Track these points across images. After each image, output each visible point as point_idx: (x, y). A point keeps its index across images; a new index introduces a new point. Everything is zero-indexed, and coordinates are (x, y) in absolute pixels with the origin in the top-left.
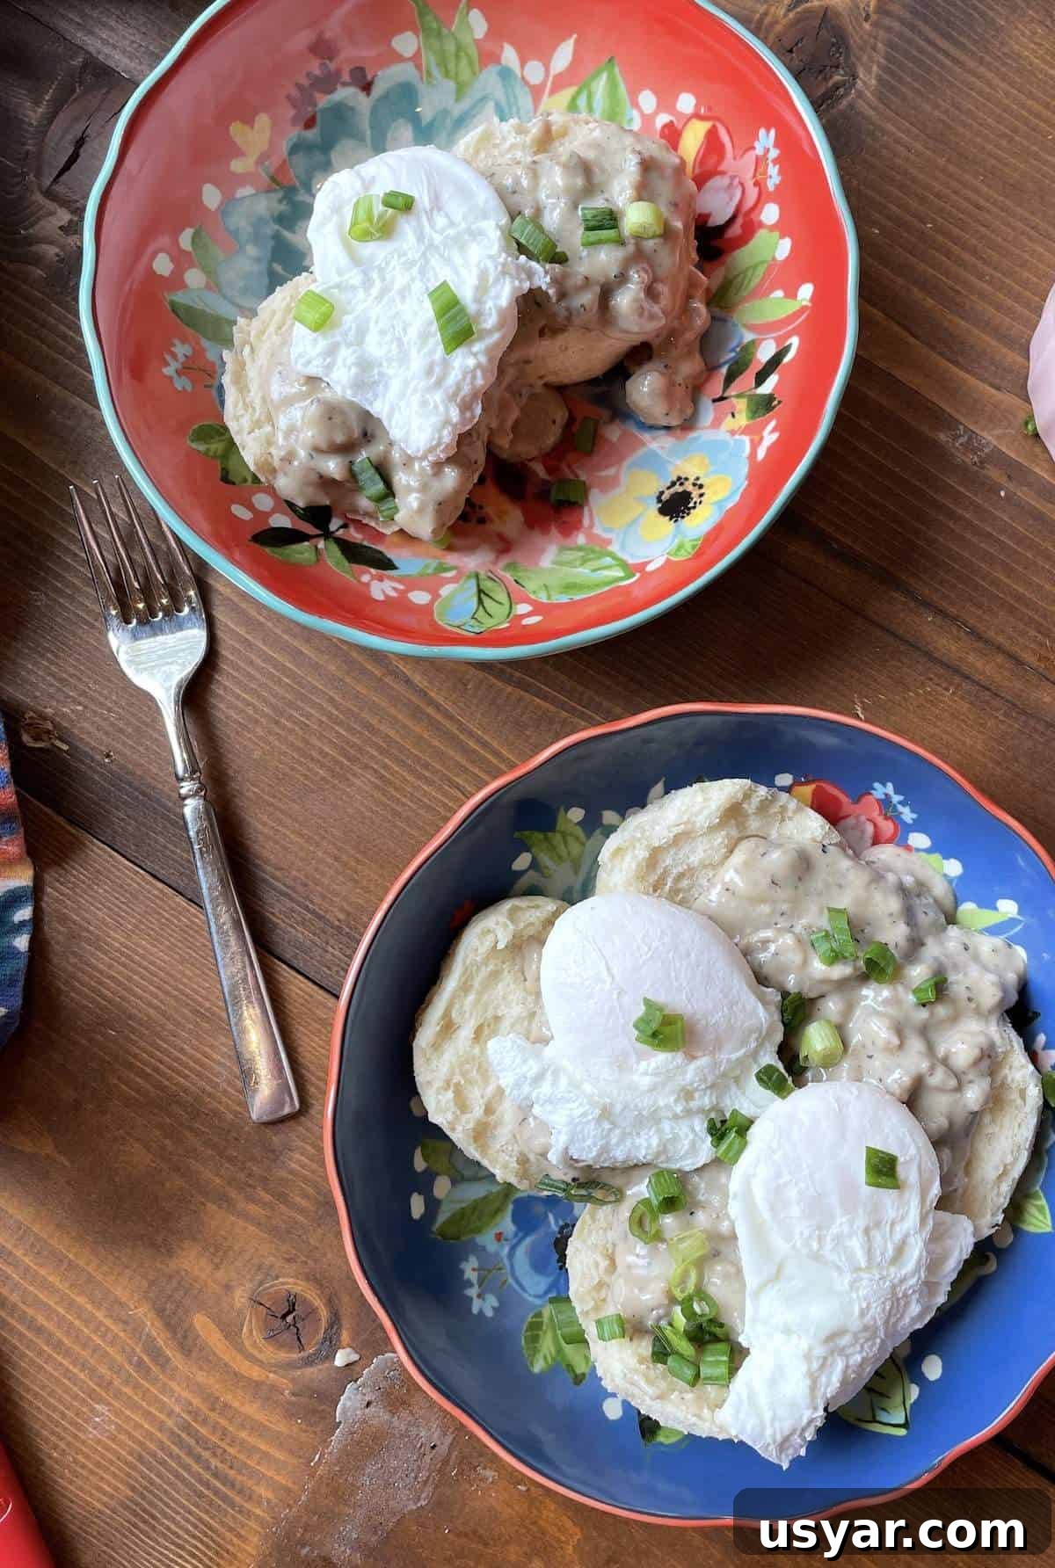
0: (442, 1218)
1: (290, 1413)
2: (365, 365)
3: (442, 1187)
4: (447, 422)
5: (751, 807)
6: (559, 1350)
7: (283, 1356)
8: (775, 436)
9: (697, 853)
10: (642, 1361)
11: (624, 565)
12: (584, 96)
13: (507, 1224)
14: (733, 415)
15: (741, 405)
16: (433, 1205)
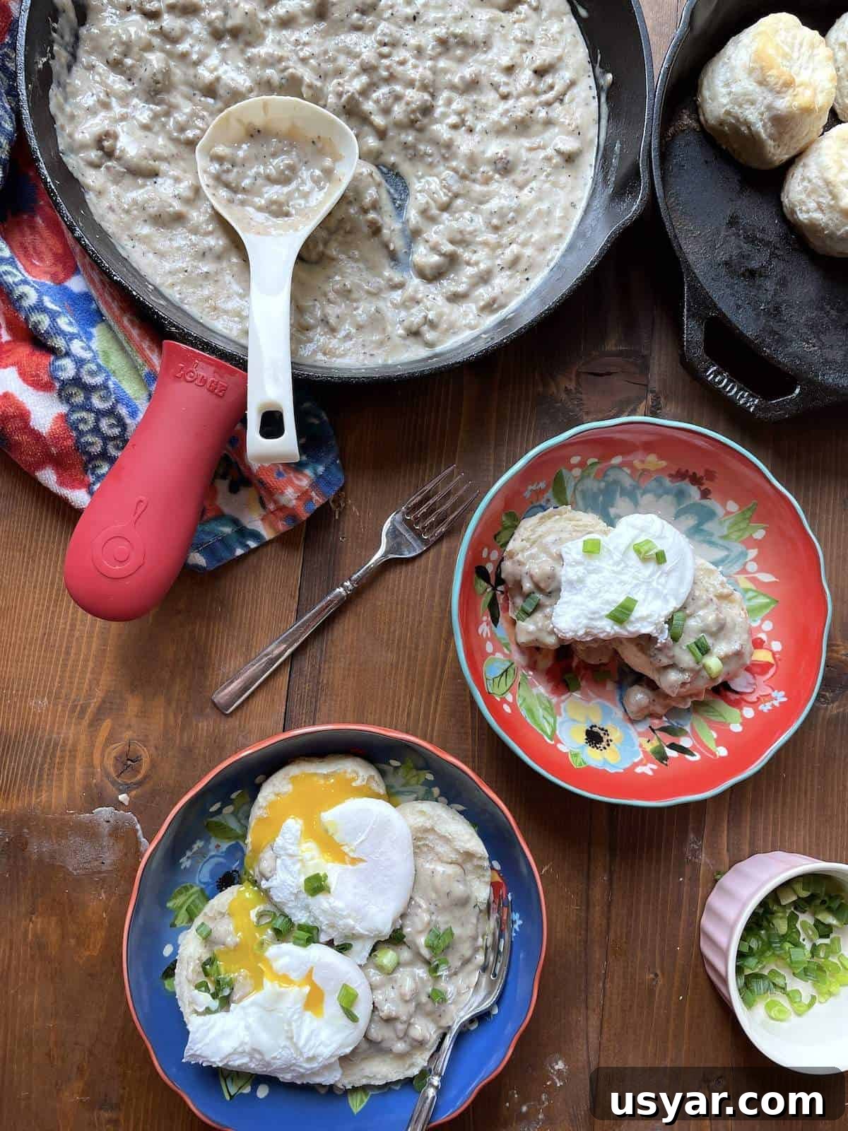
0: (214, 819)
1: (87, 787)
2: (581, 581)
3: (229, 809)
4: (576, 632)
5: (476, 862)
6: (181, 907)
7: (111, 770)
8: (650, 773)
9: (442, 849)
10: (199, 959)
11: (554, 731)
12: (754, 594)
13: (225, 845)
14: (649, 741)
15: (655, 743)
16: (219, 811)
